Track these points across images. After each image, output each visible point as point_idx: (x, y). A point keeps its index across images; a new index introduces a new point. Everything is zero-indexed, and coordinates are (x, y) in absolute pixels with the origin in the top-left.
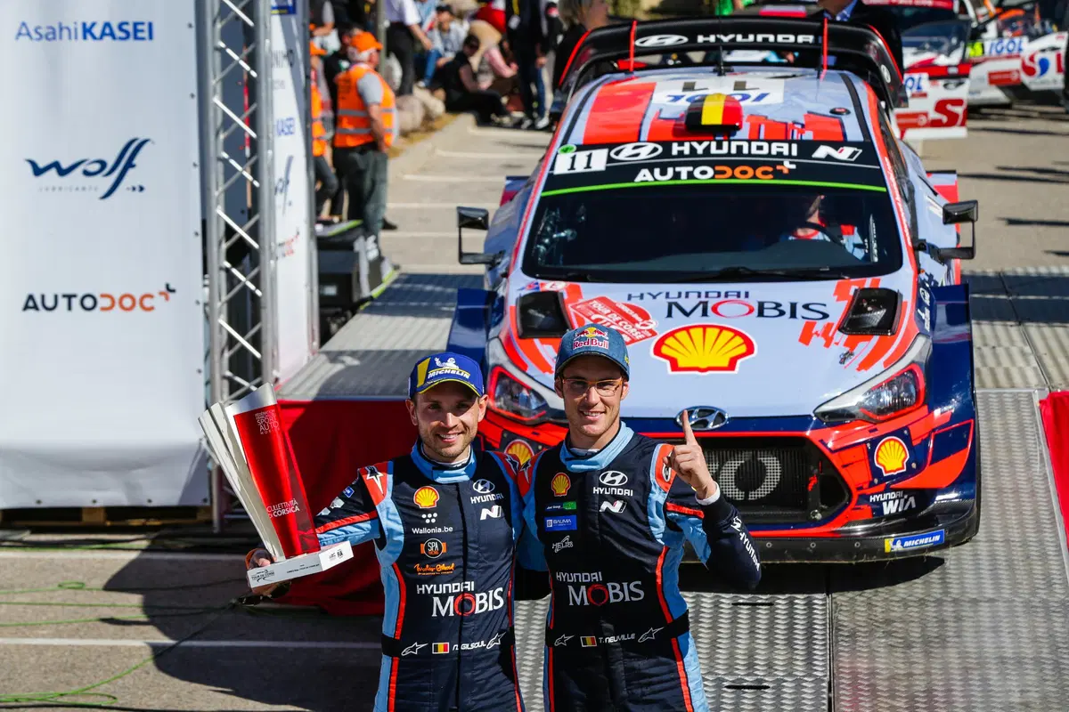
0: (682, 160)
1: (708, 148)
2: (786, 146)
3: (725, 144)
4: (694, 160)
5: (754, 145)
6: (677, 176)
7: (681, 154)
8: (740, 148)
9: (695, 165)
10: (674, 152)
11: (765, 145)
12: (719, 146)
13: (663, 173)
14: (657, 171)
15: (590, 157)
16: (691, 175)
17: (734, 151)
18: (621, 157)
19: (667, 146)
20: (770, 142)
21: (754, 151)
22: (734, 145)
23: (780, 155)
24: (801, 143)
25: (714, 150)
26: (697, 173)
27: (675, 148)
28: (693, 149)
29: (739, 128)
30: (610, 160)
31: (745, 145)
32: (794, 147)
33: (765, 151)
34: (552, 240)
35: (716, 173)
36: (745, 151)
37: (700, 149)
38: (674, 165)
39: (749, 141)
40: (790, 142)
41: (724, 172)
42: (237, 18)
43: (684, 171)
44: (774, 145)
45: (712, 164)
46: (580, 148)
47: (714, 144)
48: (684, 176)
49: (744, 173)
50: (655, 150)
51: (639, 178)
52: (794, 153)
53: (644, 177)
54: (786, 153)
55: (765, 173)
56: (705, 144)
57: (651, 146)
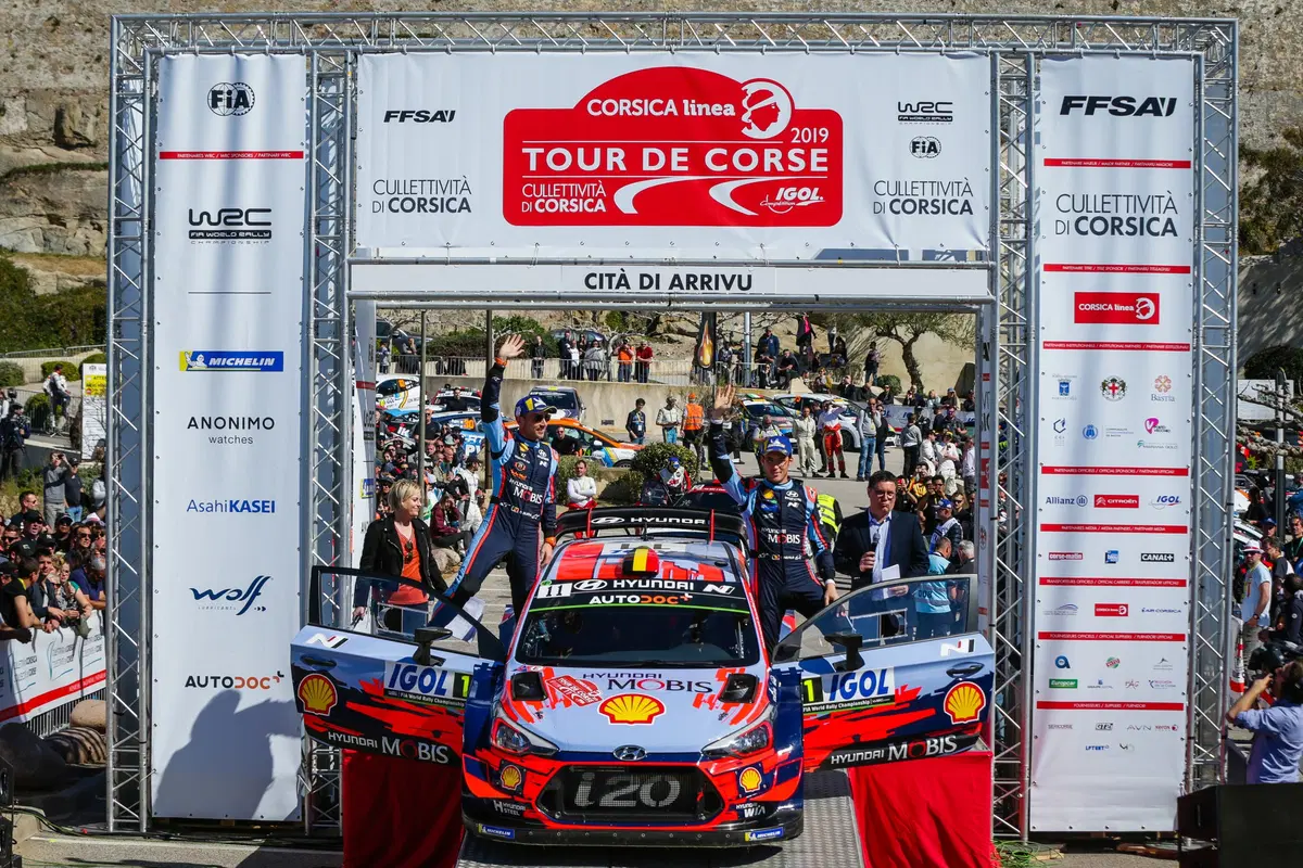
0: (619, 591)
1: (637, 583)
2: (686, 584)
3: (648, 582)
4: (627, 591)
5: (666, 582)
6: (616, 601)
7: (619, 587)
8: (657, 584)
9: (628, 594)
10: (615, 586)
11: (674, 583)
12: (644, 583)
13: (608, 599)
14: (604, 598)
15: (560, 588)
16: (625, 601)
17: (653, 586)
18: (581, 588)
19: (610, 582)
20: (676, 581)
21: (666, 586)
22: (653, 582)
23: (682, 589)
24: (696, 582)
25: (640, 585)
26: (629, 599)
27: (616, 584)
28: (627, 585)
29: (656, 574)
30: (573, 590)
31: (660, 582)
32: (692, 584)
33: (673, 587)
34: (535, 640)
35: (641, 599)
36: (661, 586)
37: (632, 584)
38: (615, 594)
39: (663, 580)
40: (689, 582)
41: (646, 599)
42: (329, 499)
43: (621, 598)
44: (679, 583)
45: (639, 594)
46: (554, 582)
47: (640, 582)
48: (621, 601)
49: (659, 600)
50: (603, 584)
51: (592, 602)
52: (692, 588)
53: (595, 601)
54: (687, 588)
55: (673, 600)
56: (635, 581)
57: (601, 582)
